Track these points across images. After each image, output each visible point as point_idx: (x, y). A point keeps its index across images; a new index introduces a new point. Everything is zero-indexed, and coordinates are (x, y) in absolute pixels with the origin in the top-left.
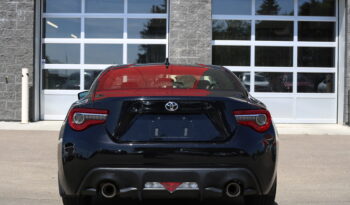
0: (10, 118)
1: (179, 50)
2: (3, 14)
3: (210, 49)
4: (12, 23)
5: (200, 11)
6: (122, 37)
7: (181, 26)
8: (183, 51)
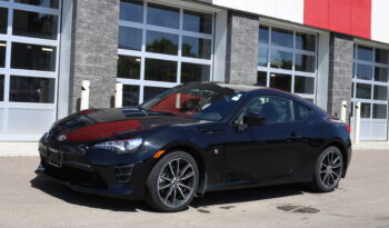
1: (85, 56)
3: (116, 58)
8: (90, 58)
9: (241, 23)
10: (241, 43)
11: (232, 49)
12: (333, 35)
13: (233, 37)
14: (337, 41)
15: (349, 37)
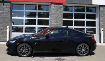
0: (2, 41)
1: (53, 21)
2: (1, 10)
3: (62, 21)
4: (4, 12)
5: (59, 10)
6: (36, 17)
7: (54, 14)
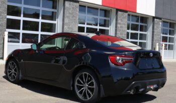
9: (70, 4)
10: (70, 13)
11: (65, 16)
12: (118, 10)
13: (65, 10)
14: (119, 13)
15: (126, 11)
